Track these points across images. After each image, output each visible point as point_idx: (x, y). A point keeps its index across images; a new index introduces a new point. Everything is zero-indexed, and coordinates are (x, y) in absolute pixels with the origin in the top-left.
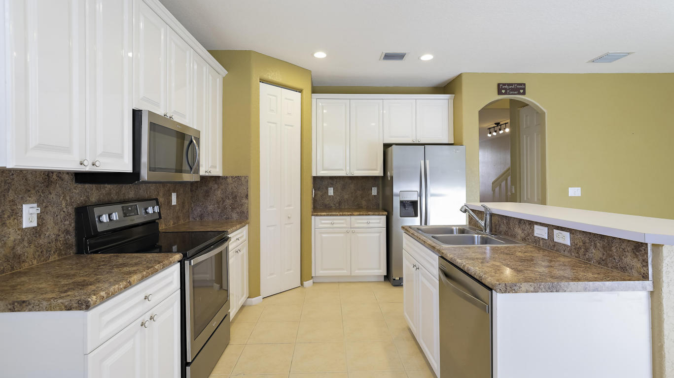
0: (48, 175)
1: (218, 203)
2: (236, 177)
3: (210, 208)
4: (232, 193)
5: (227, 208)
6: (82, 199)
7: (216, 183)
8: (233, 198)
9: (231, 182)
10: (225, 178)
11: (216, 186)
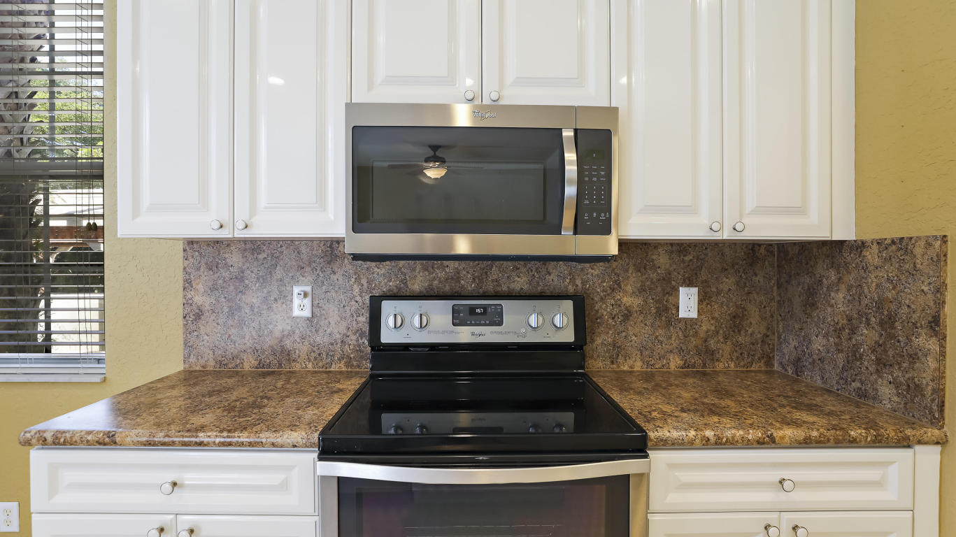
0: (330, 247)
1: (838, 331)
2: (893, 242)
3: (818, 344)
4: (880, 304)
5: (861, 355)
6: (391, 284)
7: (832, 265)
8: (882, 324)
9: (877, 261)
10: (859, 247)
11: (833, 276)
